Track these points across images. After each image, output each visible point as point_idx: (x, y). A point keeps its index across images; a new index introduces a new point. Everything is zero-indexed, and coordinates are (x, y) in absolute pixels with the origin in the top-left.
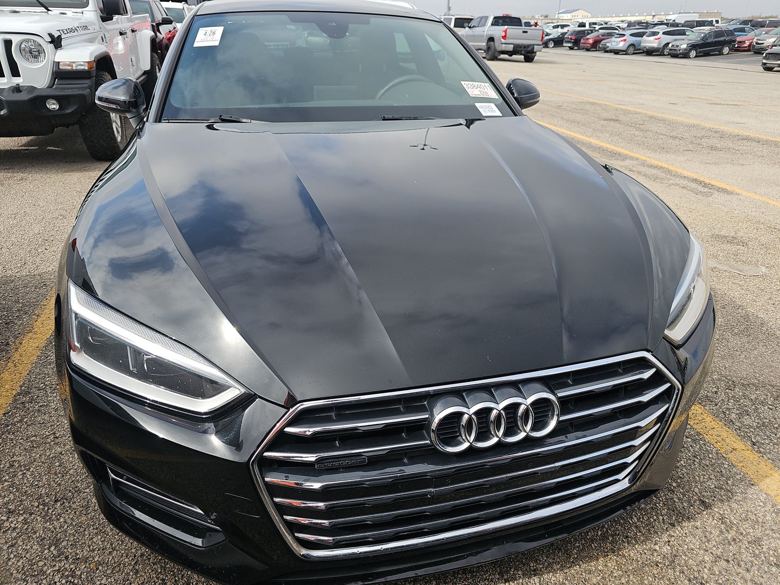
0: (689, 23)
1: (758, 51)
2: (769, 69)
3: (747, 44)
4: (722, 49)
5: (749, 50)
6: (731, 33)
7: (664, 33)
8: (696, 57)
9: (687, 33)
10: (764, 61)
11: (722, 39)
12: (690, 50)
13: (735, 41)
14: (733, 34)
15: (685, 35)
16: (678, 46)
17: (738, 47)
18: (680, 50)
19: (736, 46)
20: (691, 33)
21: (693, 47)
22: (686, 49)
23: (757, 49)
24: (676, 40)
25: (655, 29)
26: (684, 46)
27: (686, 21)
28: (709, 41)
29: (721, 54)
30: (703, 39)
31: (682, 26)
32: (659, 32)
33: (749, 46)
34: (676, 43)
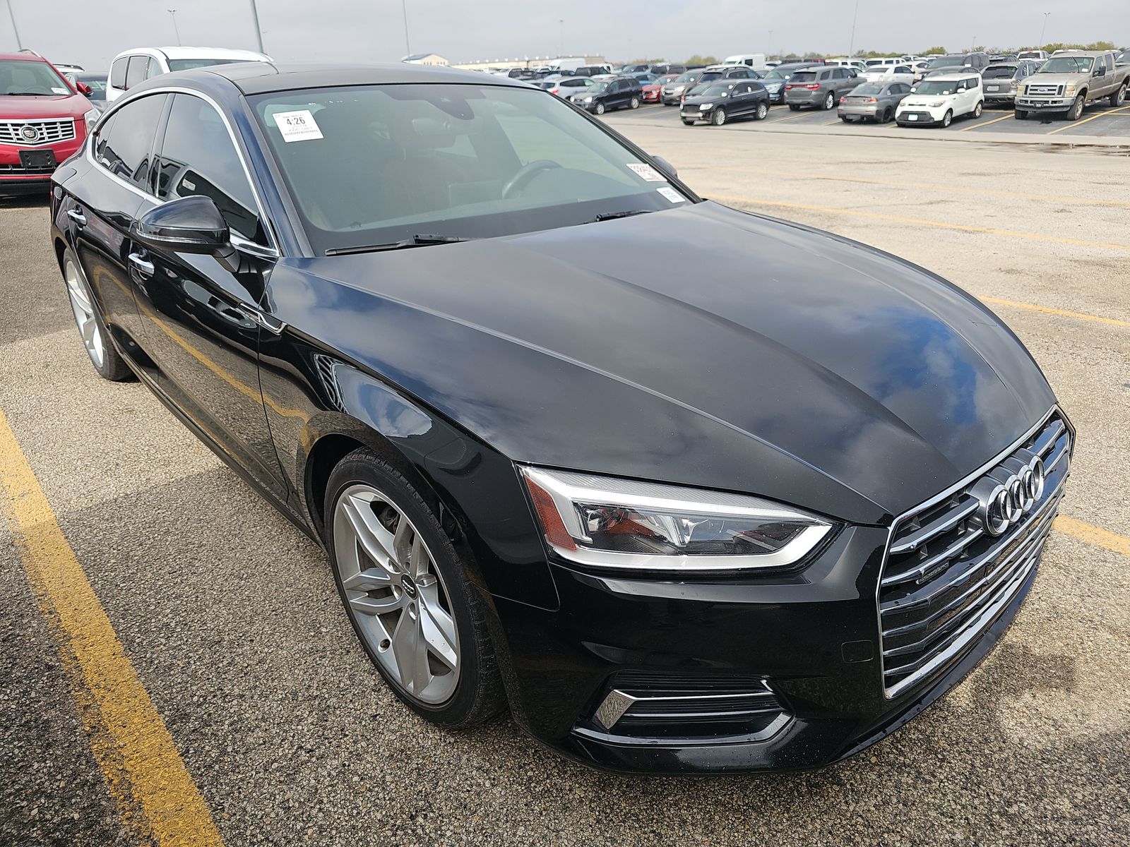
0: (582, 71)
1: (670, 103)
2: (690, 123)
3: (654, 95)
4: (630, 102)
5: (658, 102)
6: (635, 82)
7: (562, 84)
8: (605, 112)
9: (586, 84)
10: (684, 114)
11: (628, 89)
12: (597, 104)
13: (641, 92)
14: (638, 84)
15: (584, 85)
16: (581, 100)
17: (646, 99)
18: (585, 105)
19: (644, 97)
20: (591, 83)
21: (600, 100)
22: (592, 104)
23: (667, 101)
24: (576, 93)
25: (548, 79)
26: (589, 100)
27: (578, 69)
28: (615, 92)
29: (630, 107)
30: (608, 89)
31: (575, 75)
32: (554, 84)
33: (659, 95)
34: (580, 96)
